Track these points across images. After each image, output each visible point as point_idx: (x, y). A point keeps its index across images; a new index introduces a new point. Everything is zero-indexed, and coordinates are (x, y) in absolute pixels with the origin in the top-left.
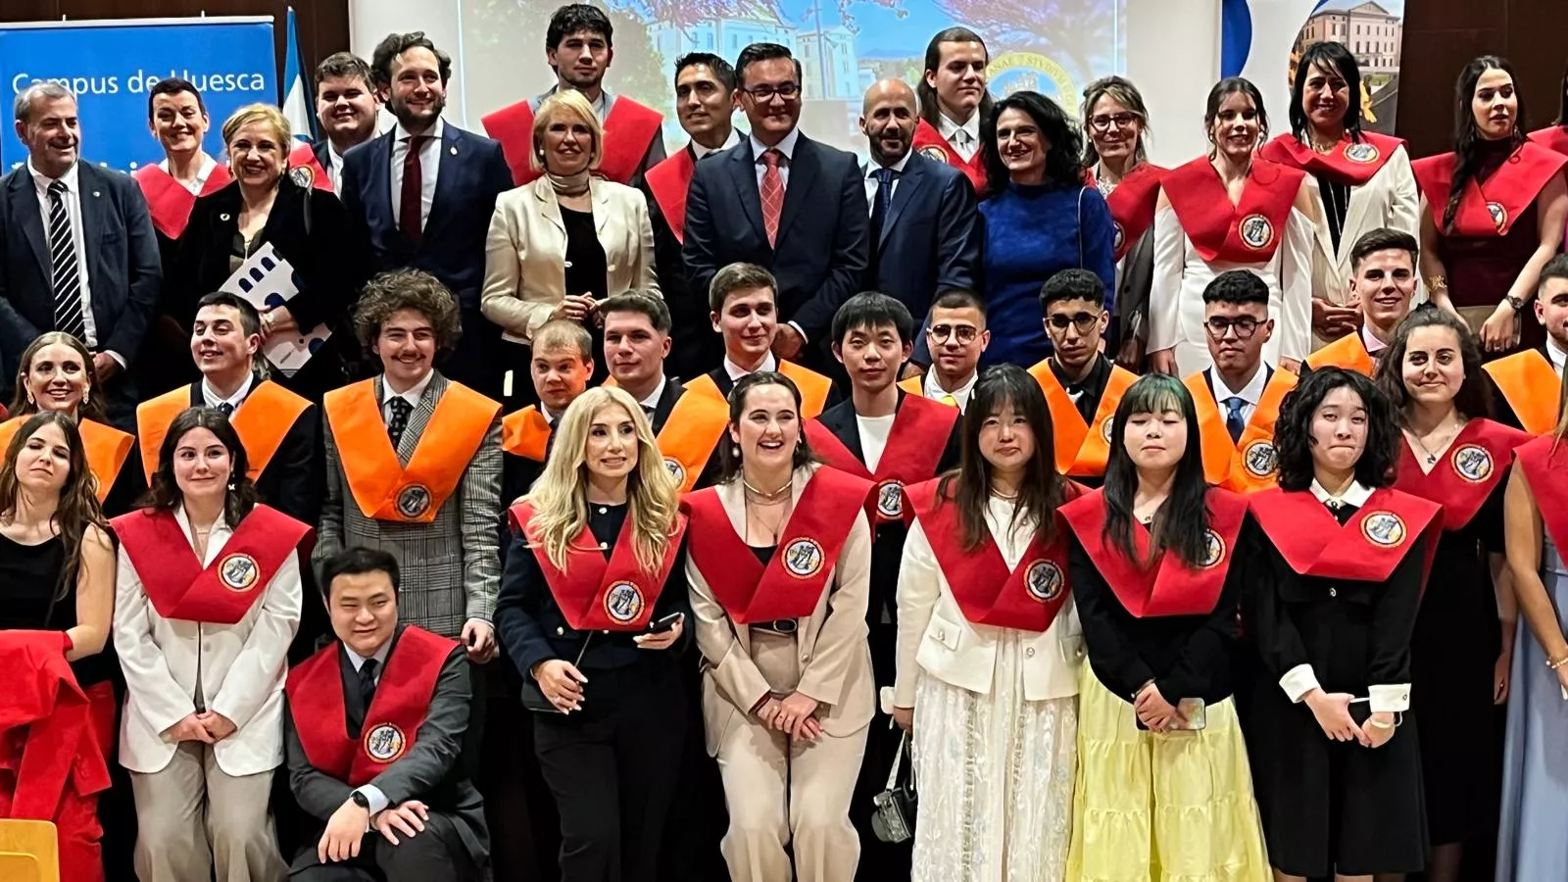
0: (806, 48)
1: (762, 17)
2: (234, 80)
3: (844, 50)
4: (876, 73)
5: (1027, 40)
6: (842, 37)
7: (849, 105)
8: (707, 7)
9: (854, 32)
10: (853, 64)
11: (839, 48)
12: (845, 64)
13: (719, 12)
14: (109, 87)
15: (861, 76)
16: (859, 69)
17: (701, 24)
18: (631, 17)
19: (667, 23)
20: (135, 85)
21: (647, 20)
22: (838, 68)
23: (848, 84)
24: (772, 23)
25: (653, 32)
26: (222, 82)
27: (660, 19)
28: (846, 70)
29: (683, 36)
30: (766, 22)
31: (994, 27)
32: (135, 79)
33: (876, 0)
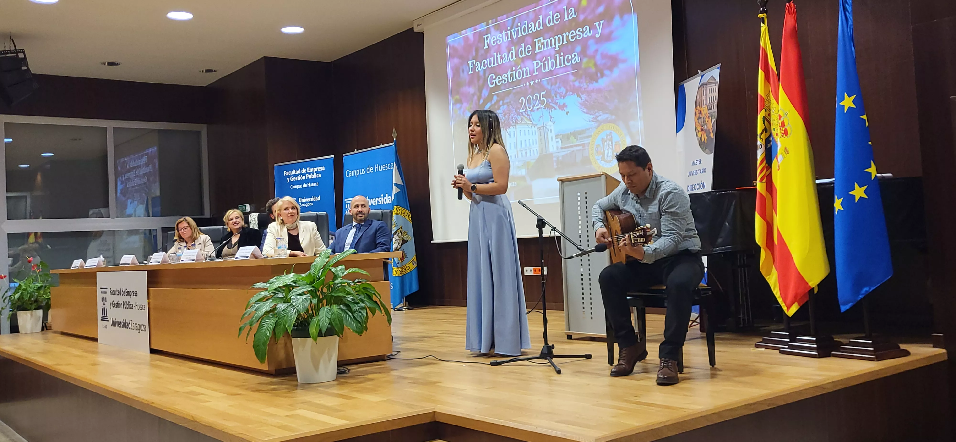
0: (540, 133)
2: (387, 166)
3: (551, 132)
4: (561, 139)
5: (607, 118)
6: (550, 126)
7: (554, 155)
8: (513, 121)
9: (554, 123)
11: (550, 130)
12: (552, 137)
13: (516, 121)
14: (363, 172)
15: (557, 142)
16: (556, 138)
17: (512, 128)
20: (368, 170)
23: (553, 146)
24: (530, 123)
26: (385, 167)
28: (552, 140)
29: (507, 133)
30: (529, 124)
31: (597, 114)
32: (368, 168)
33: (559, 109)
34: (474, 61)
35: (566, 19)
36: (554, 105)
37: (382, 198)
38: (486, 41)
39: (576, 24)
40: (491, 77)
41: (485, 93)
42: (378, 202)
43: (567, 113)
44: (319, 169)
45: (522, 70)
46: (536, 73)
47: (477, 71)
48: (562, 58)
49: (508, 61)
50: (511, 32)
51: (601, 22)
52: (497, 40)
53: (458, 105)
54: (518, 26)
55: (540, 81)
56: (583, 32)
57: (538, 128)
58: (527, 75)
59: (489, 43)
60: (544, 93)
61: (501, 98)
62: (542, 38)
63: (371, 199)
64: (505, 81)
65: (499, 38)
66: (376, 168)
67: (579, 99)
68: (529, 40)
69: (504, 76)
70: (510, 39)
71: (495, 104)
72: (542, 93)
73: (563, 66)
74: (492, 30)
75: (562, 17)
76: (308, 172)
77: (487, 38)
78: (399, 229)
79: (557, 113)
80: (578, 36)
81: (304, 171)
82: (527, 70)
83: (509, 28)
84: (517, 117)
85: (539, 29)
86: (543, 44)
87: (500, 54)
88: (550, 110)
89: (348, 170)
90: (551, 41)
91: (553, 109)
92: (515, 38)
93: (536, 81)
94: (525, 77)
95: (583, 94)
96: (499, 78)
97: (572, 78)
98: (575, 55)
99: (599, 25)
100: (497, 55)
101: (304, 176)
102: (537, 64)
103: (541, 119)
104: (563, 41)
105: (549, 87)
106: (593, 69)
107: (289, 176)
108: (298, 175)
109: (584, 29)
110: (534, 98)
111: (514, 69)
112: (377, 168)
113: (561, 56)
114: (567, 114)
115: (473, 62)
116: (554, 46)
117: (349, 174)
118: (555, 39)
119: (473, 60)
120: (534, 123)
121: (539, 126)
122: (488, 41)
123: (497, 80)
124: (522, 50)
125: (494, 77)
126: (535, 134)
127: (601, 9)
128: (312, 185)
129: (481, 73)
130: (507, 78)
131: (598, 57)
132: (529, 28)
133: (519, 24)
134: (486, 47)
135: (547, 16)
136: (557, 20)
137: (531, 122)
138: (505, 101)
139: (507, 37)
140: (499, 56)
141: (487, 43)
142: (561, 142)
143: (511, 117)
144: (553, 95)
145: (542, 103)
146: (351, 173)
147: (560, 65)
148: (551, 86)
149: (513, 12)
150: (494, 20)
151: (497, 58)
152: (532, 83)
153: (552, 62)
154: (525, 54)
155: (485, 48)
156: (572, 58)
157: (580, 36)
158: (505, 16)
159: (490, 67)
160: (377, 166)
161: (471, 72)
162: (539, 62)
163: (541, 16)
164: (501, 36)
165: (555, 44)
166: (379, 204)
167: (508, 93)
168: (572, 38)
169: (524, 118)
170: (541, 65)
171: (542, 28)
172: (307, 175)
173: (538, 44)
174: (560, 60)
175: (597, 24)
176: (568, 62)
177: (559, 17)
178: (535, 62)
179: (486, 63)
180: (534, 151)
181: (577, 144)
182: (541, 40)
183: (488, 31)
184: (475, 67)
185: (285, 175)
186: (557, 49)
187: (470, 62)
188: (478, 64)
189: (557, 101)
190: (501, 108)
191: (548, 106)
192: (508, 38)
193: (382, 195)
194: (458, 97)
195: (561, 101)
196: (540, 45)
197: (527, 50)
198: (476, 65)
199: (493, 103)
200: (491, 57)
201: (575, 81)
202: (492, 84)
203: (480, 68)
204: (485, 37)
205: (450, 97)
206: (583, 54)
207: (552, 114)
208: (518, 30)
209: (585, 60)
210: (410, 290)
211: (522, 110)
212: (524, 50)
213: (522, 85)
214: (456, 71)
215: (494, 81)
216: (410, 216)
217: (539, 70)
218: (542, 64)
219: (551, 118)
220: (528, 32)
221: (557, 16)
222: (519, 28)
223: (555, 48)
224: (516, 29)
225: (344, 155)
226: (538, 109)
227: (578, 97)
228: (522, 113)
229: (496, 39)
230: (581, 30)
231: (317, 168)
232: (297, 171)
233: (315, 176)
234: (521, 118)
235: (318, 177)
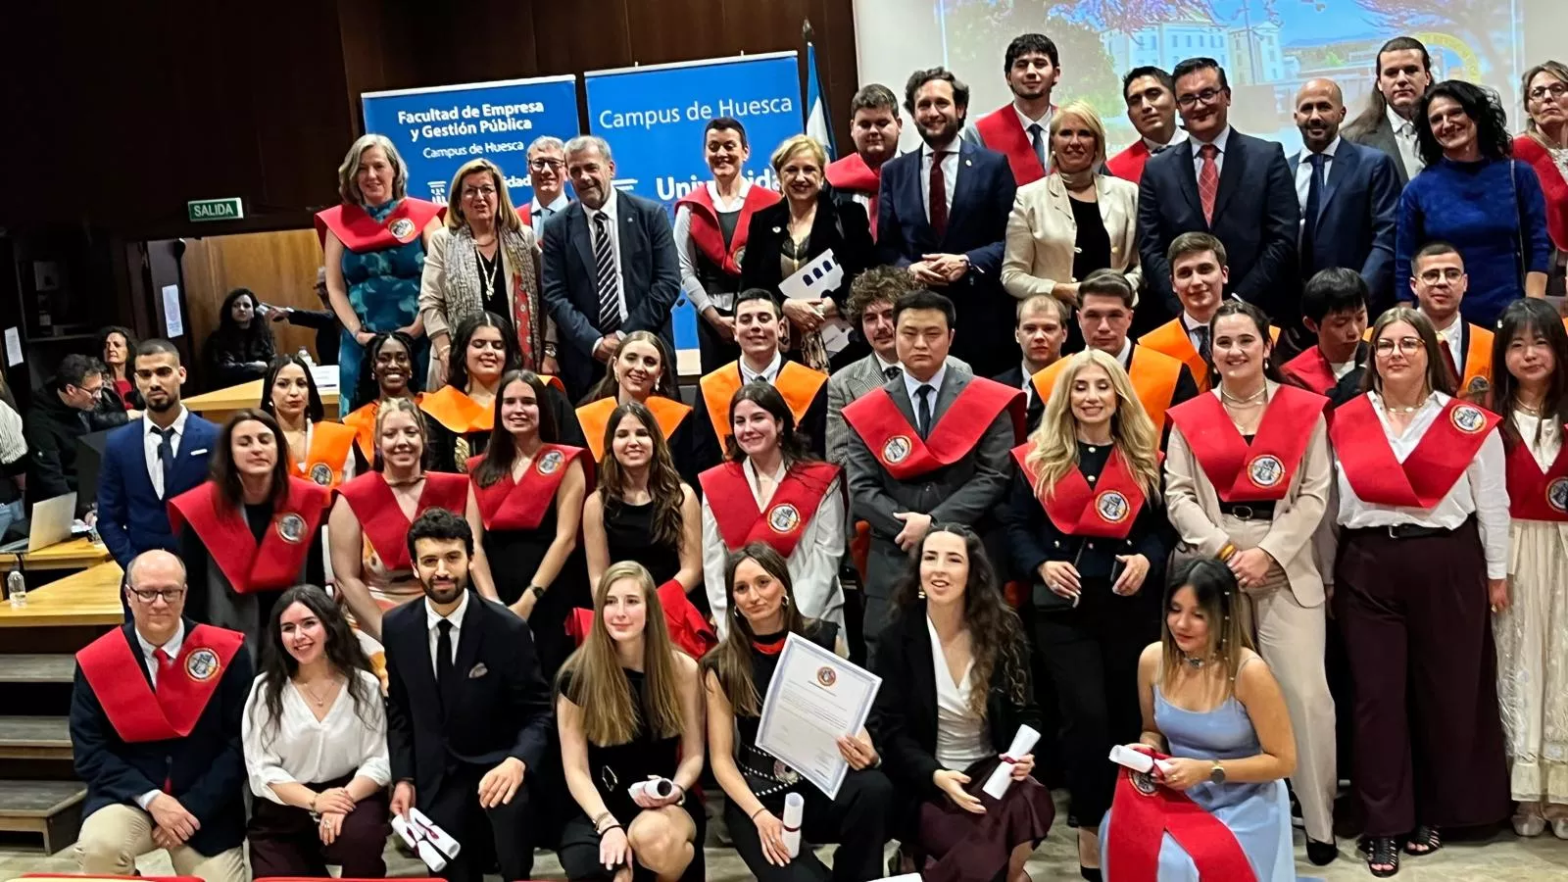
0: (1237, 42)
1: (1198, 19)
2: (768, 105)
3: (1270, 41)
5: (1432, 22)
6: (1268, 30)
8: (1150, 15)
9: (1279, 26)
10: (1278, 54)
11: (1266, 41)
12: (1272, 53)
13: (1161, 17)
14: (672, 117)
15: (1286, 63)
16: (1283, 56)
17: (1146, 28)
18: (1087, 28)
19: (1117, 30)
20: (693, 114)
21: (1099, 29)
22: (1265, 56)
24: (1208, 23)
25: (1106, 42)
26: (758, 106)
27: (1112, 28)
28: (1272, 58)
29: (1131, 41)
31: (1403, 13)
32: (692, 108)
43: (1320, 7)
44: (524, 108)
57: (1229, 34)
66: (722, 108)
76: (486, 115)
79: (1288, 5)
81: (470, 112)
84: (1164, 7)
89: (609, 112)
101: (474, 127)
103: (1241, 15)
107: (419, 126)
108: (451, 122)
112: (731, 108)
114: (1319, 10)
117: (613, 121)
120: (1218, 22)
121: (1232, 29)
126: (1222, 45)
128: (502, 147)
137: (1207, 20)
142: (1301, 63)
143: (1144, 7)
146: (622, 120)
160: (726, 104)
169: (1188, 10)
172: (482, 123)
181: (1345, 68)
185: (401, 122)
225: (586, 74)
231: (517, 107)
232: (445, 113)
233: (513, 125)
234: (1177, 8)
235: (521, 128)
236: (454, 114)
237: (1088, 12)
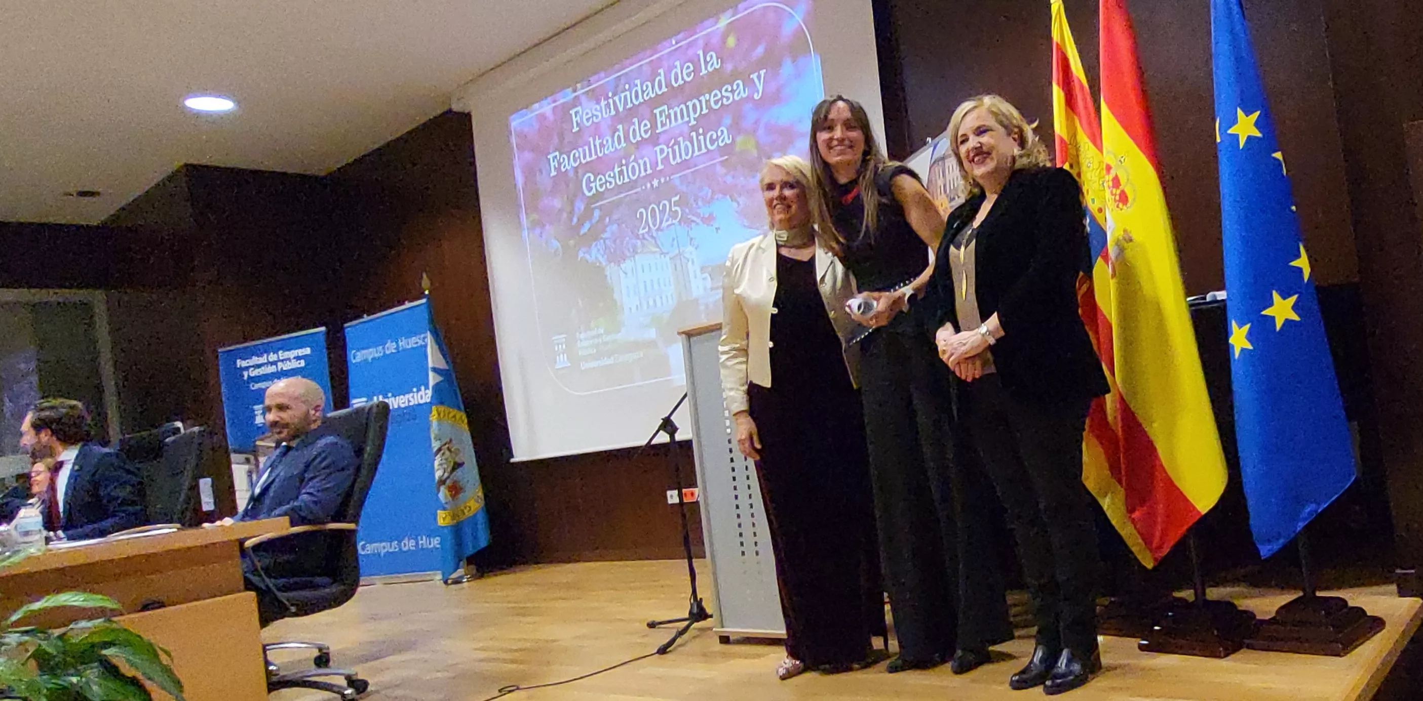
0: (676, 266)
2: (416, 339)
3: (693, 263)
4: (709, 274)
6: (691, 253)
8: (628, 249)
9: (696, 248)
11: (691, 260)
12: (695, 271)
13: (633, 250)
14: (380, 352)
16: (702, 273)
17: (628, 261)
19: (612, 264)
20: (388, 349)
23: (697, 286)
25: (608, 273)
26: (413, 342)
27: (610, 262)
28: (696, 277)
30: (655, 252)
32: (388, 345)
33: (704, 223)
34: (557, 153)
35: (704, 72)
36: (694, 218)
37: (415, 394)
38: (574, 120)
39: (718, 80)
40: (586, 180)
41: (580, 206)
42: (409, 401)
43: (717, 229)
44: (300, 352)
45: (637, 162)
46: (660, 167)
47: (563, 170)
48: (701, 138)
49: (613, 150)
50: (614, 102)
51: (762, 72)
52: (593, 115)
53: (538, 231)
54: (626, 90)
55: (668, 178)
56: (733, 91)
57: (670, 259)
58: (646, 170)
59: (579, 121)
60: (677, 198)
61: (607, 212)
62: (665, 107)
63: (397, 398)
64: (611, 183)
65: (595, 113)
66: (400, 344)
67: (735, 204)
68: (645, 111)
69: (610, 176)
70: (613, 113)
71: (598, 221)
72: (674, 199)
73: (704, 150)
74: (583, 99)
75: (697, 70)
76: (281, 358)
77: (576, 113)
78: (445, 444)
79: (700, 231)
80: (725, 100)
81: (273, 357)
82: (645, 163)
83: (610, 95)
84: (635, 242)
85: (660, 93)
86: (669, 116)
87: (599, 139)
88: (688, 226)
89: (355, 351)
90: (682, 110)
91: (693, 225)
92: (621, 109)
93: (663, 180)
94: (643, 174)
95: (740, 195)
96: (601, 179)
97: (721, 170)
98: (722, 132)
99: (759, 77)
100: (594, 140)
101: (275, 367)
102: (662, 151)
103: (676, 241)
104: (701, 109)
105: (684, 188)
106: (755, 153)
107: (247, 368)
108: (263, 364)
109: (735, 87)
110: (661, 208)
111: (624, 162)
112: (403, 343)
113: (700, 135)
114: (717, 232)
115: (556, 157)
116: (686, 119)
117: (357, 357)
118: (687, 107)
119: (556, 150)
120: (665, 251)
121: (671, 255)
122: (578, 118)
123: (598, 183)
124: (634, 130)
125: (592, 179)
126: (667, 268)
127: (760, 50)
129: (571, 174)
130: (614, 177)
131: (761, 131)
132: (643, 92)
133: (627, 86)
134: (576, 129)
135: (672, 70)
136: (688, 75)
137: (658, 250)
138: (615, 217)
139: (608, 111)
140: (598, 142)
141: (577, 122)
142: (712, 279)
143: (624, 243)
144: (692, 201)
145: (674, 215)
146: (360, 356)
147: (700, 149)
148: (687, 186)
149: (617, 66)
150: (585, 83)
151: (595, 146)
152: (655, 183)
153: (686, 147)
154: (641, 136)
155: (574, 131)
156: (718, 137)
157: (728, 98)
158: (602, 75)
159: (584, 162)
160: (401, 341)
161: (553, 173)
162: (665, 147)
163: (661, 71)
164: (598, 108)
165: (689, 116)
166: (411, 404)
167: (617, 204)
168: (716, 102)
169: (645, 242)
170: (668, 152)
171: (664, 89)
172: (279, 364)
173: (661, 116)
174: (699, 141)
175: (754, 76)
176: (712, 144)
177: (692, 68)
178: (658, 149)
179: (577, 155)
180: (667, 297)
182: (664, 111)
183: (576, 102)
184: (560, 164)
185: (239, 367)
186: (693, 122)
187: (550, 157)
188: (564, 159)
189: (699, 211)
190: (608, 229)
191: (686, 221)
192: (610, 112)
193: (415, 390)
194: (535, 216)
195: (705, 211)
196: (664, 118)
197: (642, 129)
198: (562, 160)
199: (594, 221)
200: (585, 145)
201: (726, 174)
202: (590, 189)
203: (568, 165)
204: (572, 112)
205: (523, 216)
206: (736, 128)
207: (692, 234)
208: (625, 97)
209: (739, 139)
210: (474, 547)
211: (644, 228)
212: (640, 130)
213: (639, 190)
214: (530, 172)
215: (593, 185)
216: (466, 421)
217: (666, 160)
218: (670, 150)
219: (691, 239)
220: (643, 98)
221: (688, 67)
222: (628, 93)
223: (689, 122)
224: (623, 95)
225: (346, 325)
226: (669, 226)
227: (732, 201)
228: (643, 234)
229: (590, 115)
230: (730, 89)
231: (297, 351)
232: (260, 358)
233: (295, 364)
234: (642, 243)
235: (299, 366)
236: (263, 360)
237: (599, 250)
